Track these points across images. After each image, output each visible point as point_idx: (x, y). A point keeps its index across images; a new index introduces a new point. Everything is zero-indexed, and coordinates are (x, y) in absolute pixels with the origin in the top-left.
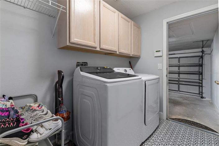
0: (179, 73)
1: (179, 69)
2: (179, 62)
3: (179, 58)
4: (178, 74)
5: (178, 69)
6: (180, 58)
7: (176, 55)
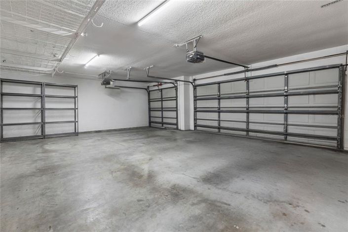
0: (286, 112)
1: (286, 102)
2: (287, 84)
3: (287, 74)
4: (283, 115)
5: (283, 103)
6: (289, 75)
7: (279, 67)
